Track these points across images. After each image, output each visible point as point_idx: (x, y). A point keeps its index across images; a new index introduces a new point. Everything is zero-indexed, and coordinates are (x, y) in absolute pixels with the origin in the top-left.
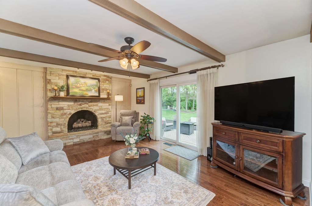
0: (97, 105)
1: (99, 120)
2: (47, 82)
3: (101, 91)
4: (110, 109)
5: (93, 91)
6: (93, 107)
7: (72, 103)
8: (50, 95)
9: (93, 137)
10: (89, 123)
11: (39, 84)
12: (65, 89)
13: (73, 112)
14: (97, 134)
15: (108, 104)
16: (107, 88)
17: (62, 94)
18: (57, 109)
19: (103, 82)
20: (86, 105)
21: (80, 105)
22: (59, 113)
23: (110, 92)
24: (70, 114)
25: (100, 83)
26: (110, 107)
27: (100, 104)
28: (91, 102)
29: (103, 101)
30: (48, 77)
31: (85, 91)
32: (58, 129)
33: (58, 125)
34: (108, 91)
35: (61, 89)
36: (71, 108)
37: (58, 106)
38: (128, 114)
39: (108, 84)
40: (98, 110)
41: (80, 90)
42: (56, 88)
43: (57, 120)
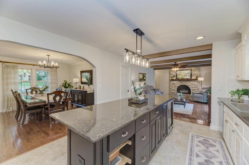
0: (190, 83)
1: (191, 90)
2: (170, 74)
3: (192, 75)
4: (199, 85)
5: (188, 76)
6: (188, 84)
7: (178, 82)
8: (171, 79)
9: (186, 97)
10: (187, 91)
11: (168, 75)
12: (176, 76)
13: (179, 85)
14: (188, 97)
15: (197, 82)
16: (196, 74)
17: (174, 78)
18: (173, 84)
19: (194, 71)
20: (185, 83)
21: (182, 82)
22: (173, 85)
23: (199, 76)
24: (178, 86)
25: (192, 71)
26: (198, 84)
27: (192, 82)
28: (187, 81)
29: (194, 80)
30: (170, 72)
31: (184, 76)
32: (173, 92)
33: (173, 90)
34: (197, 75)
35: (174, 76)
36: (178, 84)
37: (173, 83)
38: (205, 88)
39: (197, 71)
40: (191, 85)
41: (181, 76)
42: (172, 76)
43: (173, 88)
